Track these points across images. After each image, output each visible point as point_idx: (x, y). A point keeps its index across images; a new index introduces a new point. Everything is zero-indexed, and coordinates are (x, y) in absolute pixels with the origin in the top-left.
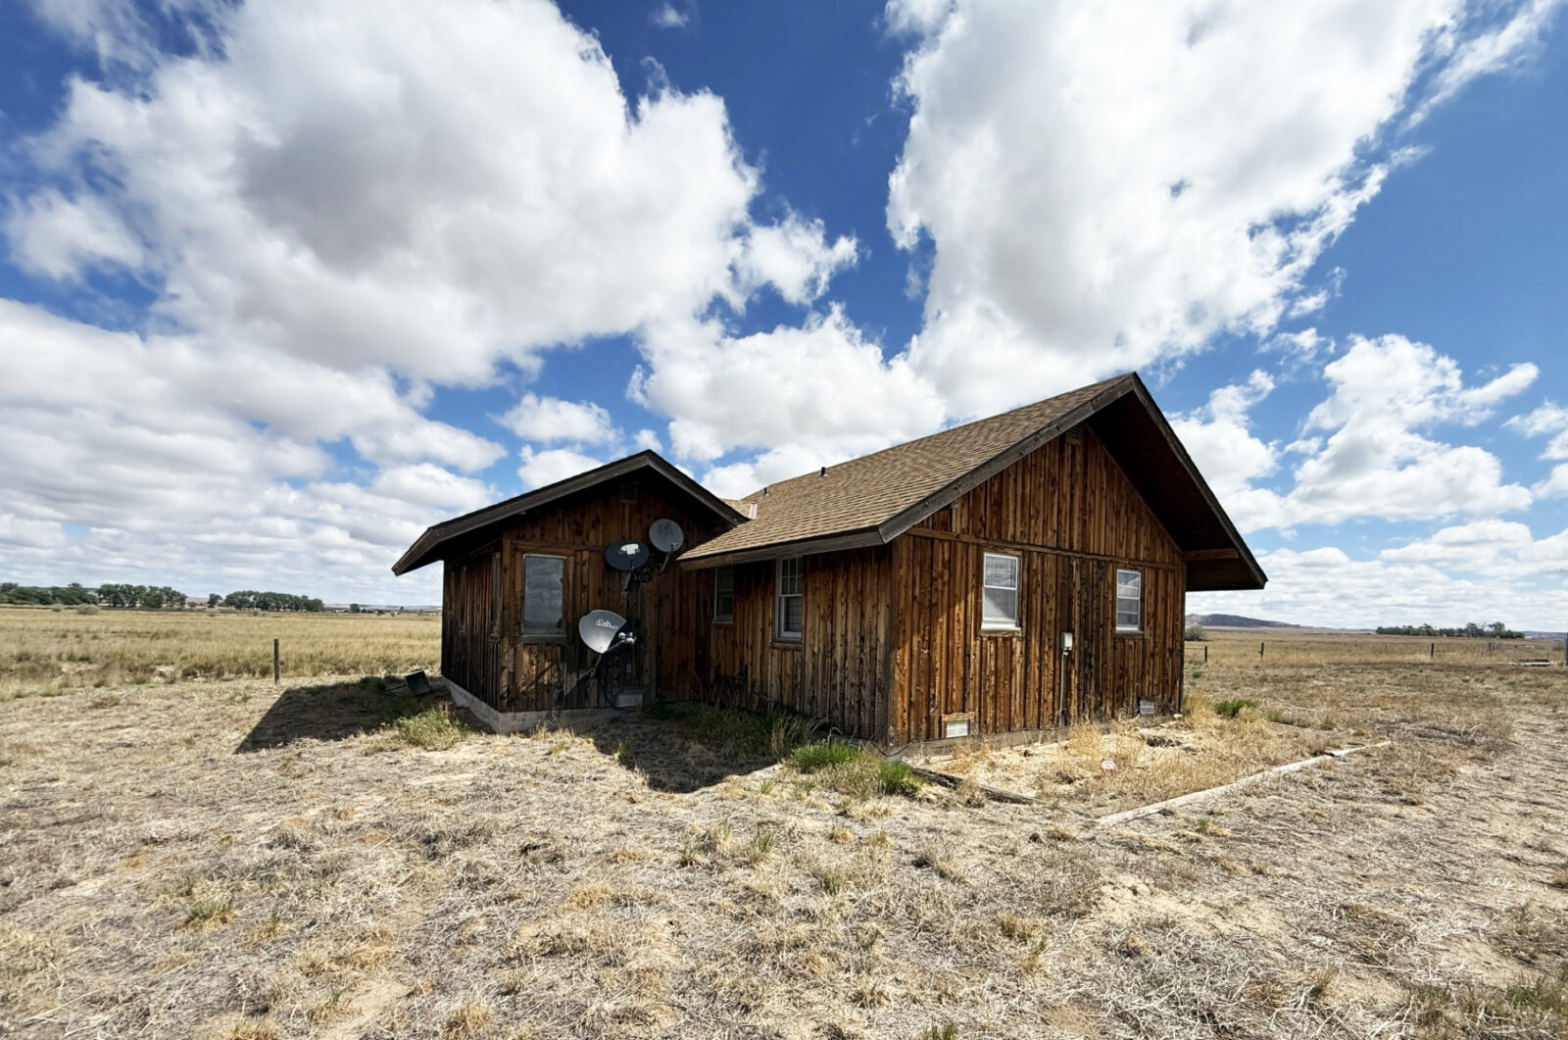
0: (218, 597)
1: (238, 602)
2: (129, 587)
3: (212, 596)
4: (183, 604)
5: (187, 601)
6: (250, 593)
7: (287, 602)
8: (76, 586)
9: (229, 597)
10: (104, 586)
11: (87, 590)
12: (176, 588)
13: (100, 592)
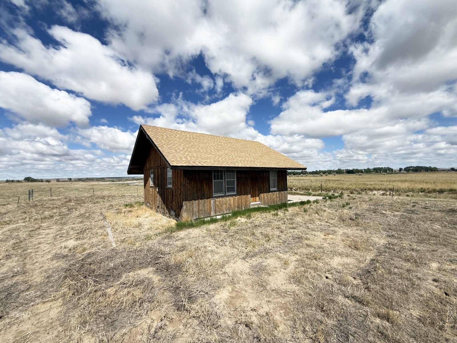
0: (402, 169)
1: (408, 170)
2: (379, 168)
3: (400, 169)
4: (392, 172)
5: (393, 170)
6: (411, 167)
7: (424, 169)
8: (368, 168)
9: (405, 169)
10: (374, 168)
11: (371, 169)
12: (390, 167)
13: (373, 169)
